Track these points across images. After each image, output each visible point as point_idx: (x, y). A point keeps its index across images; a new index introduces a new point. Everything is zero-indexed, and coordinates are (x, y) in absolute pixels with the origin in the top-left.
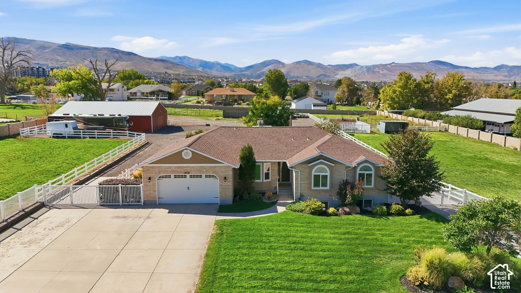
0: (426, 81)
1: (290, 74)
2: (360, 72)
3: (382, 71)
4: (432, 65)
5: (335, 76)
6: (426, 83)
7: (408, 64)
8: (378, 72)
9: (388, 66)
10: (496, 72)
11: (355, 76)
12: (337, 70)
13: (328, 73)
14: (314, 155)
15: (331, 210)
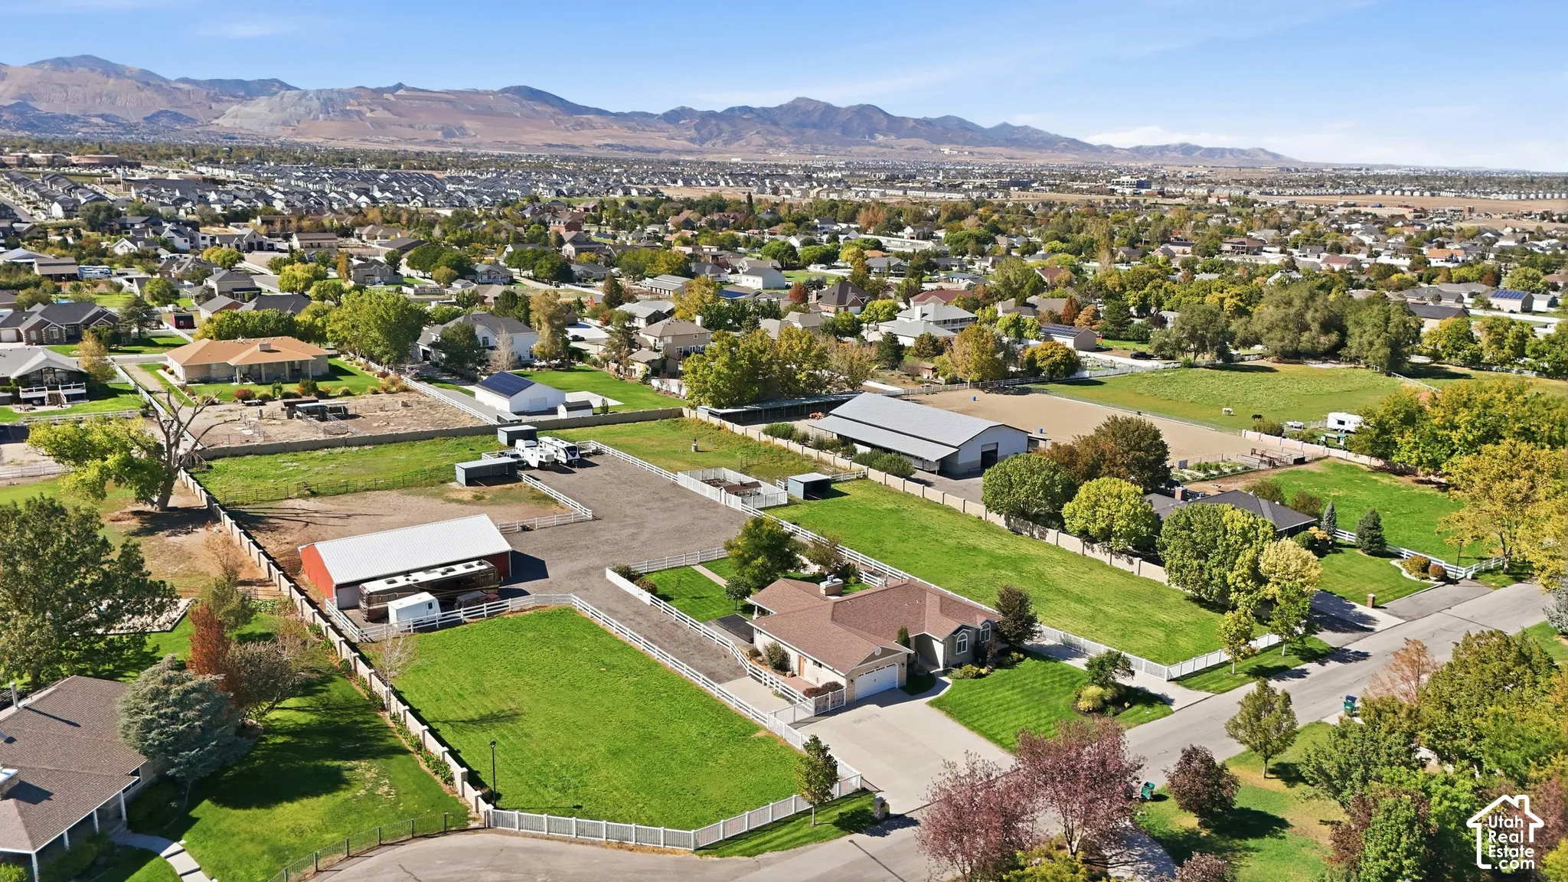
2: (302, 110)
3: (372, 111)
4: (512, 100)
5: (215, 121)
7: (447, 92)
8: (359, 113)
9: (386, 96)
10: (672, 129)
11: (285, 123)
12: (219, 101)
13: (186, 107)
14: (956, 626)
15: (984, 671)
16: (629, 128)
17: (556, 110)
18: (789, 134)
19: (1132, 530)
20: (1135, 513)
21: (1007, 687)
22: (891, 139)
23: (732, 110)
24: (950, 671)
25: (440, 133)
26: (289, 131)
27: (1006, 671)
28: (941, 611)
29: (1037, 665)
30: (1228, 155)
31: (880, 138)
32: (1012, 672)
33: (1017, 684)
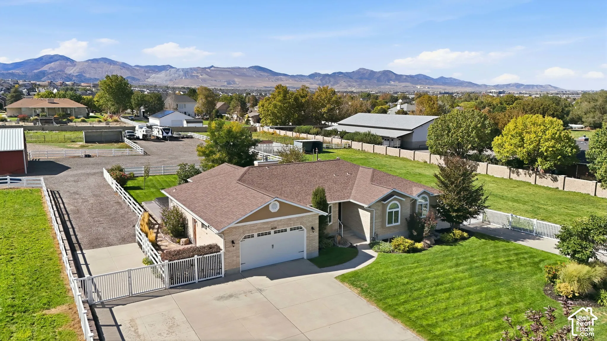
0: (302, 95)
1: (84, 75)
2: (177, 75)
3: (202, 75)
4: (253, 71)
5: (146, 80)
6: (302, 97)
7: (229, 68)
8: (197, 76)
9: (207, 70)
10: (311, 80)
11: (171, 80)
12: (148, 73)
13: (137, 75)
14: (387, 191)
15: (419, 245)
16: (295, 80)
17: (269, 74)
18: (356, 82)
19: (557, 150)
20: (560, 136)
21: (449, 264)
22: (397, 83)
23: (334, 73)
24: (378, 243)
25: (226, 83)
26: (172, 83)
27: (448, 247)
28: (372, 181)
29: (485, 244)
30: (536, 88)
31: (392, 83)
32: (455, 249)
33: (462, 261)
